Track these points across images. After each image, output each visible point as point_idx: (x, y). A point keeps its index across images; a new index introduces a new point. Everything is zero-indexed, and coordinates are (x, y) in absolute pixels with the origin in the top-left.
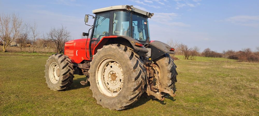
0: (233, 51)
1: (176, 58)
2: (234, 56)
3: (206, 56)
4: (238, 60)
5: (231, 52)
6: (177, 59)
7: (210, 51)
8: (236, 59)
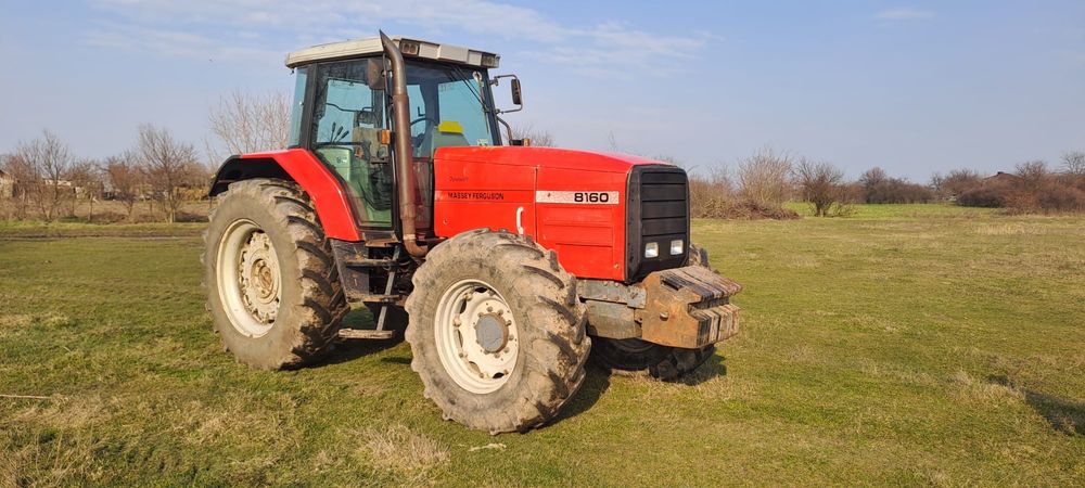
0: (973, 173)
1: (790, 211)
2: (982, 196)
3: (868, 202)
4: (1005, 210)
5: (964, 179)
6: (795, 214)
7: (886, 181)
8: (986, 206)
